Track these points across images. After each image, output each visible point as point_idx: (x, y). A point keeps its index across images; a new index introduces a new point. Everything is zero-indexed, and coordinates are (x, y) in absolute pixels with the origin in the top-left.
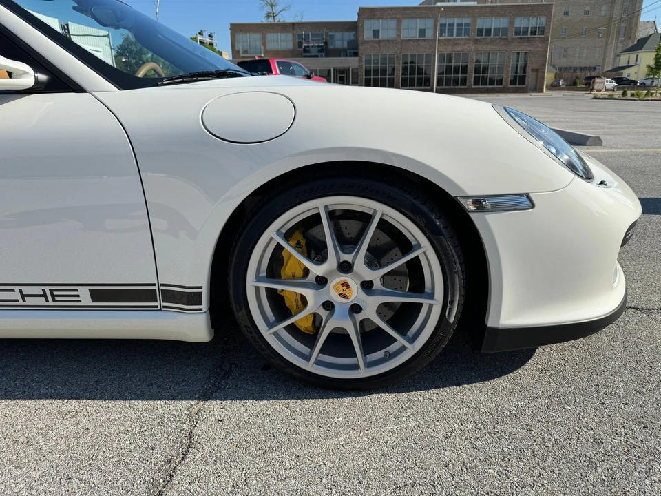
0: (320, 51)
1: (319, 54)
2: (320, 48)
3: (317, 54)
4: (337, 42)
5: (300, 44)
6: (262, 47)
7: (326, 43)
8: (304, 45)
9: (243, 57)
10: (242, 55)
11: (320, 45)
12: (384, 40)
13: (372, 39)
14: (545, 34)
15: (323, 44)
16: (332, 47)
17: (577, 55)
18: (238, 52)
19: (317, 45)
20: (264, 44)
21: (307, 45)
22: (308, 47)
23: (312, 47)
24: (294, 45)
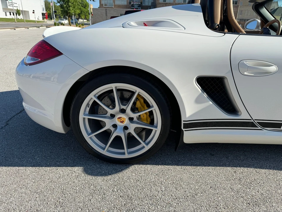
0: (138, 7)
1: (139, 8)
2: (139, 5)
3: (137, 8)
4: (146, 3)
5: (130, 3)
6: (113, 3)
7: (141, 3)
8: (132, 3)
9: (105, 7)
10: (104, 6)
11: (139, 3)
12: (168, 3)
13: (163, 2)
14: (237, 4)
15: (140, 3)
16: (144, 5)
17: (246, 14)
18: (103, 5)
19: (137, 3)
20: (114, 2)
21: (133, 3)
22: (134, 4)
23: (135, 4)
24: (127, 3)
